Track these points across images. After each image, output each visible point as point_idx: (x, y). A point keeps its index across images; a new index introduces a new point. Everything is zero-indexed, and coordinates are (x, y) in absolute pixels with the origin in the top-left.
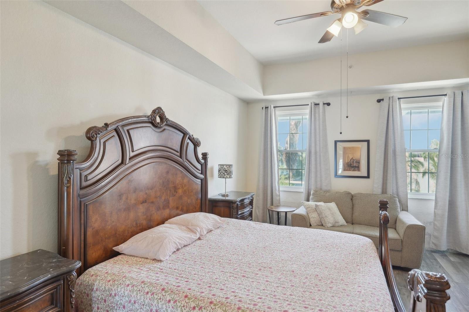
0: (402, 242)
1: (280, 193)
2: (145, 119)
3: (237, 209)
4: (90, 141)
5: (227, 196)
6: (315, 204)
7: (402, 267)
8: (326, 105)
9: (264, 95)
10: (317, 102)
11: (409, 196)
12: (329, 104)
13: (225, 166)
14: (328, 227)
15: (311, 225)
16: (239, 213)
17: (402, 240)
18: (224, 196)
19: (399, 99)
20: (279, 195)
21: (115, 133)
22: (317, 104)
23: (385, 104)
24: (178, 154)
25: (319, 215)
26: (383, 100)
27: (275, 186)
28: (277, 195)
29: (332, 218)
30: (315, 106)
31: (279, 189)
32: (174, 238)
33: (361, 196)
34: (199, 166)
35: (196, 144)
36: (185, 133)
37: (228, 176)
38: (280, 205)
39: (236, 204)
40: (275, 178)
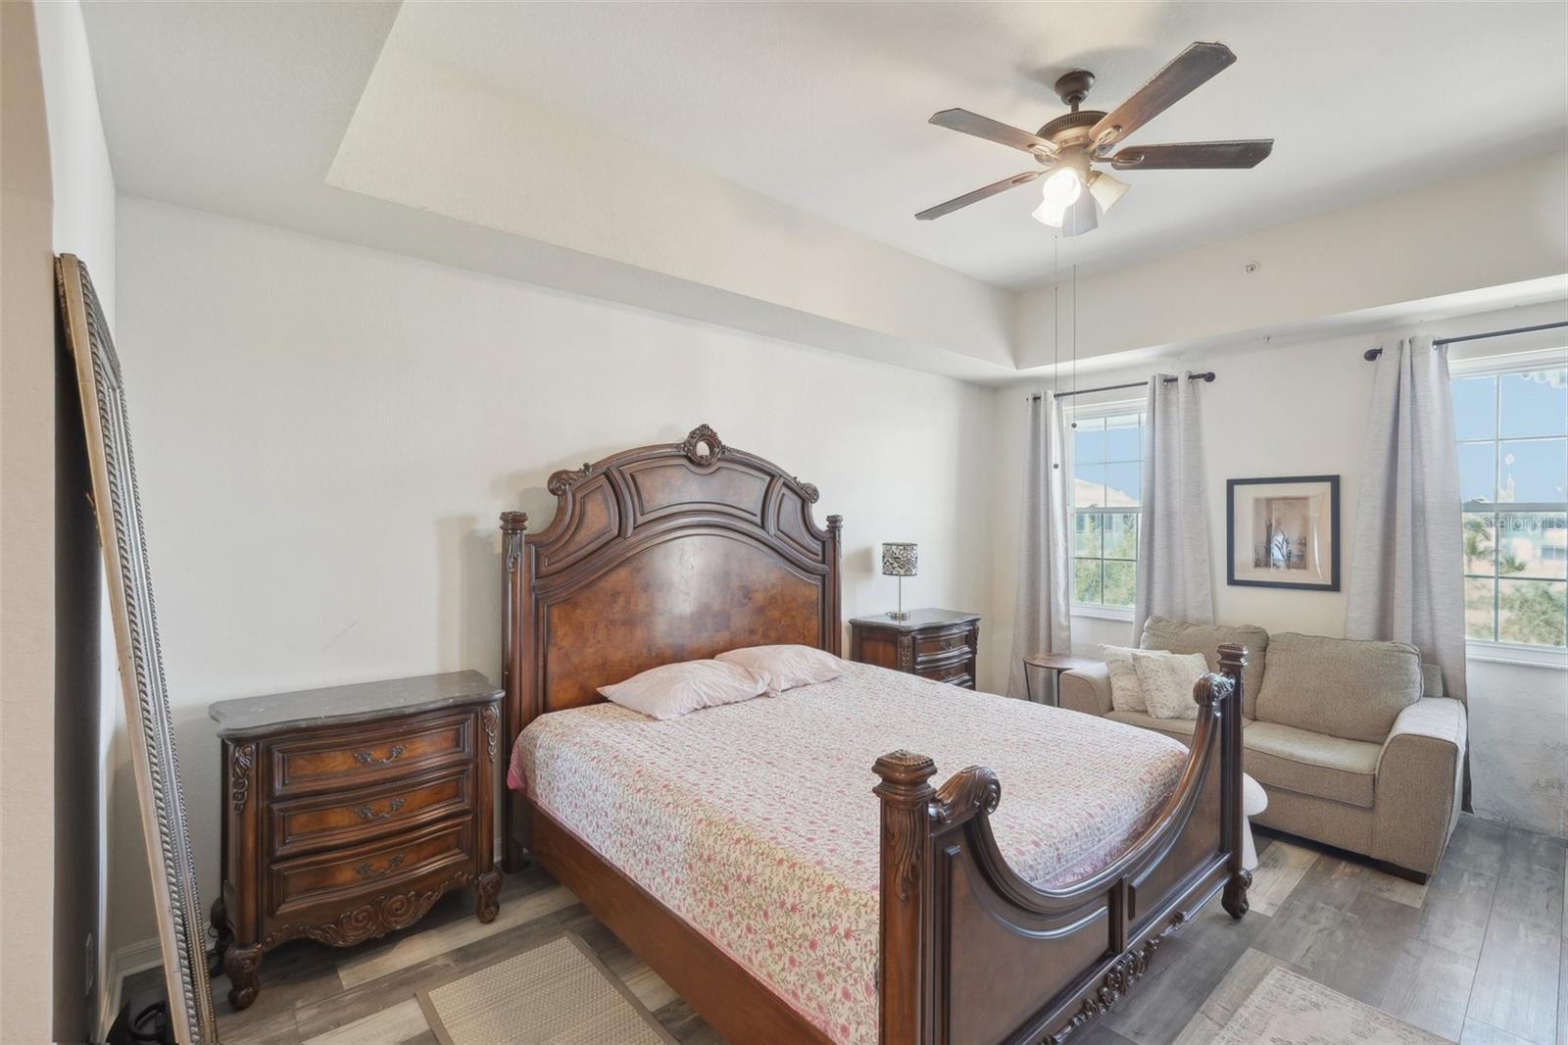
0: (1374, 780)
1: (1069, 622)
2: (673, 451)
3: (914, 648)
4: (556, 497)
5: (903, 617)
6: (1132, 654)
7: (1374, 860)
8: (1203, 379)
9: (1017, 368)
10: (1170, 372)
11: (1471, 653)
12: (1210, 377)
13: (894, 548)
14: (1158, 718)
15: (1112, 709)
16: (919, 659)
17: (1374, 778)
18: (894, 617)
19: (1438, 343)
20: (1069, 628)
21: (603, 480)
22: (1170, 381)
23: (1386, 362)
24: (758, 520)
25: (1141, 682)
26: (1380, 351)
27: (1057, 603)
28: (1061, 627)
29: (1175, 695)
30: (1165, 386)
31: (1068, 610)
32: (698, 683)
33: (1294, 641)
34: (816, 546)
35: (806, 496)
36: (772, 475)
37: (902, 572)
38: (1070, 652)
39: (909, 637)
40: (1057, 583)
